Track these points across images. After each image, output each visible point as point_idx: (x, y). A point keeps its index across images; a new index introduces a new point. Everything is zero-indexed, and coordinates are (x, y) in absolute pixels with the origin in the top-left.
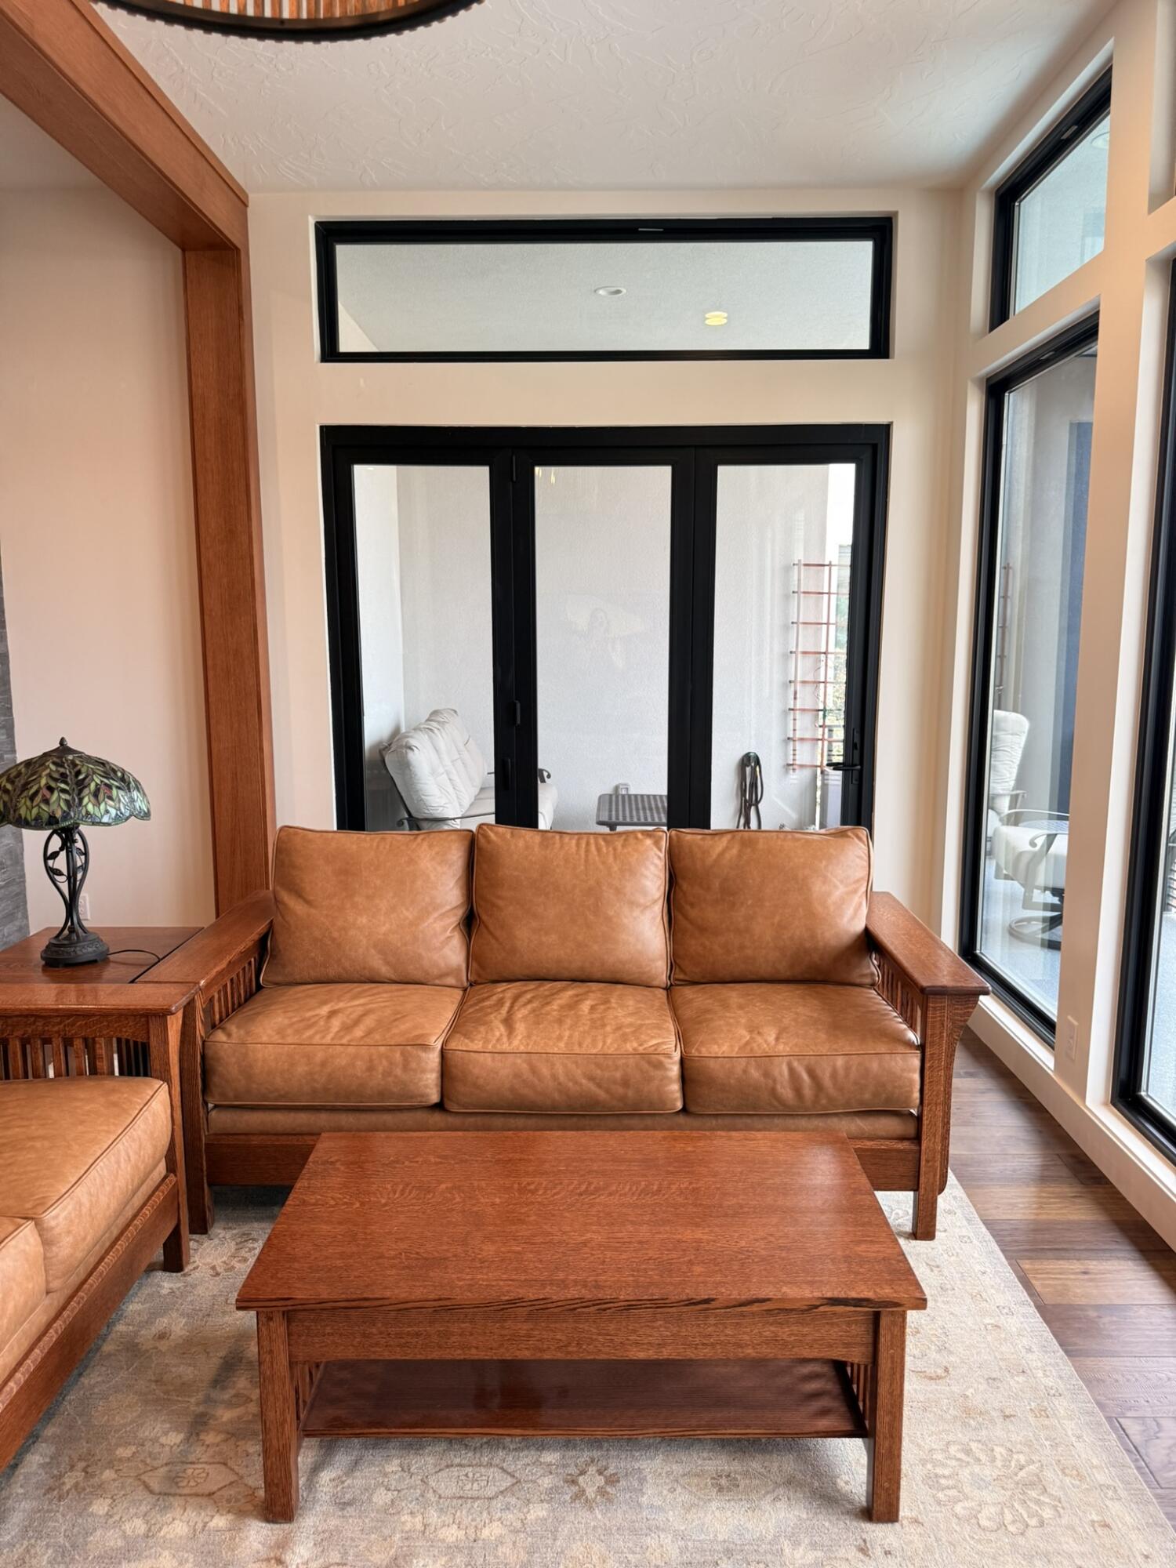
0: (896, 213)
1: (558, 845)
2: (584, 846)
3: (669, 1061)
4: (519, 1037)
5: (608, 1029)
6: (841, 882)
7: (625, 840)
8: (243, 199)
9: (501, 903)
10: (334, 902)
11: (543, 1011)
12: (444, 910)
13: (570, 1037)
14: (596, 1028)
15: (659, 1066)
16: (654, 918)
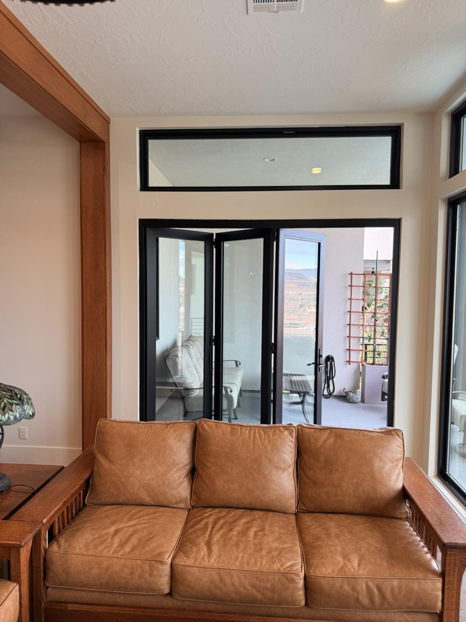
0: (403, 124)
1: (239, 433)
2: (252, 433)
3: (297, 578)
4: (214, 557)
5: (264, 552)
6: (390, 460)
7: (274, 431)
8: (108, 121)
9: (209, 464)
10: (123, 462)
11: (228, 537)
12: (179, 467)
13: (243, 558)
14: (257, 551)
15: (292, 581)
16: (289, 475)
